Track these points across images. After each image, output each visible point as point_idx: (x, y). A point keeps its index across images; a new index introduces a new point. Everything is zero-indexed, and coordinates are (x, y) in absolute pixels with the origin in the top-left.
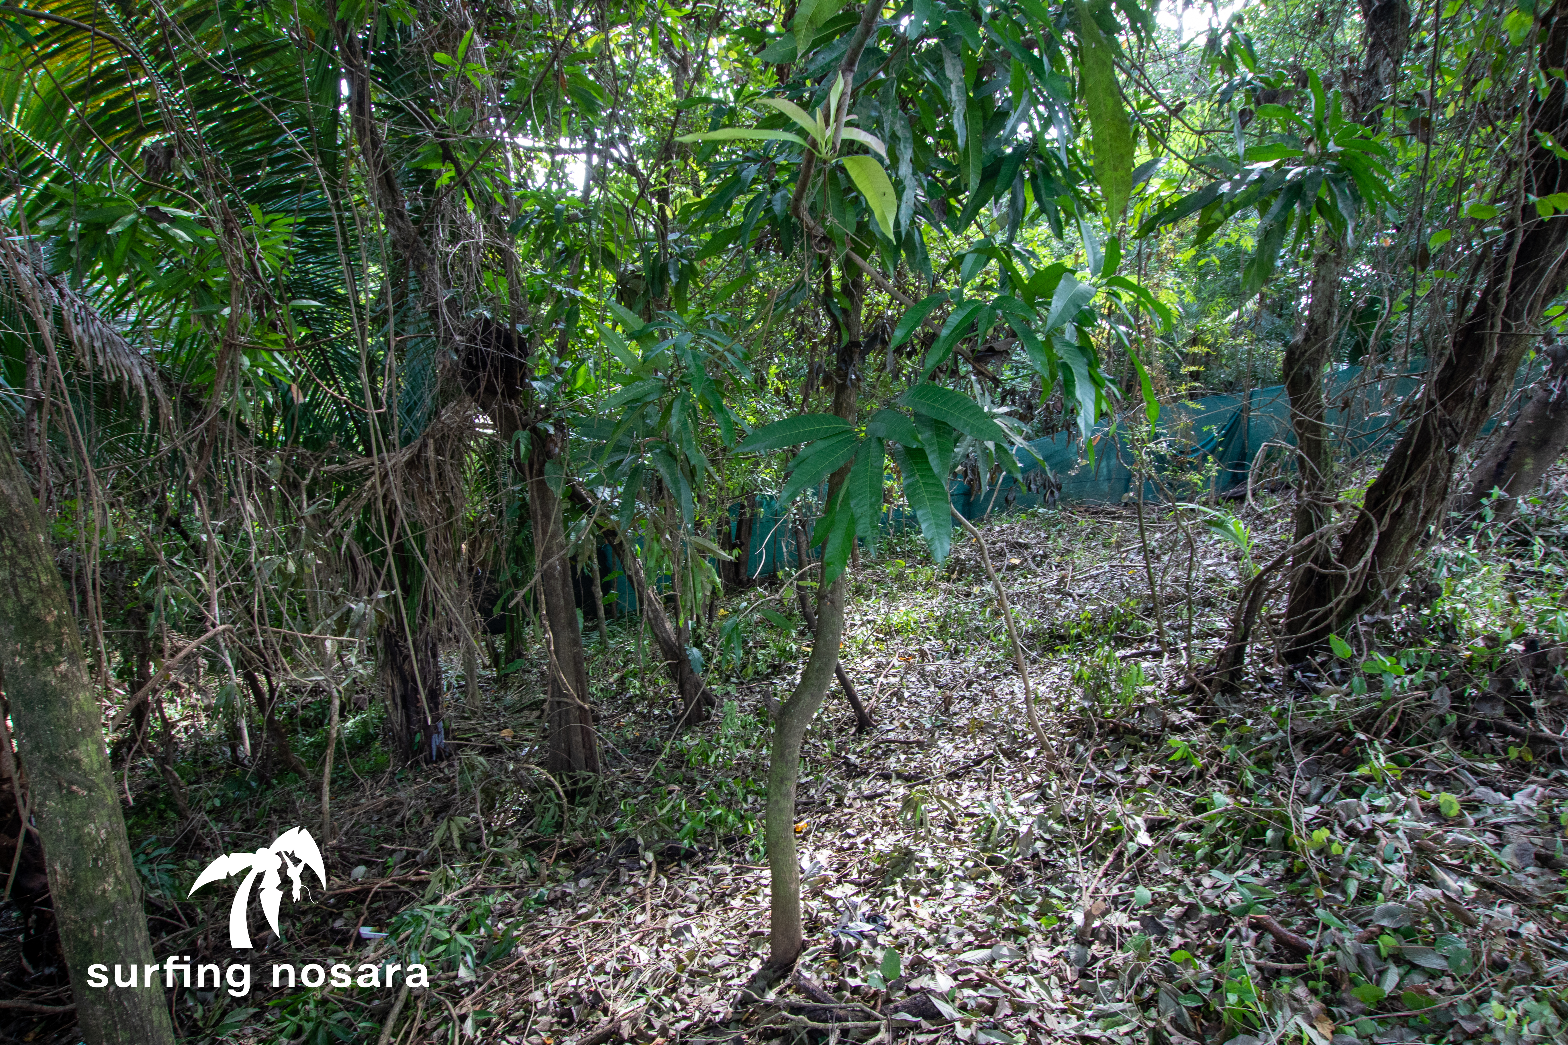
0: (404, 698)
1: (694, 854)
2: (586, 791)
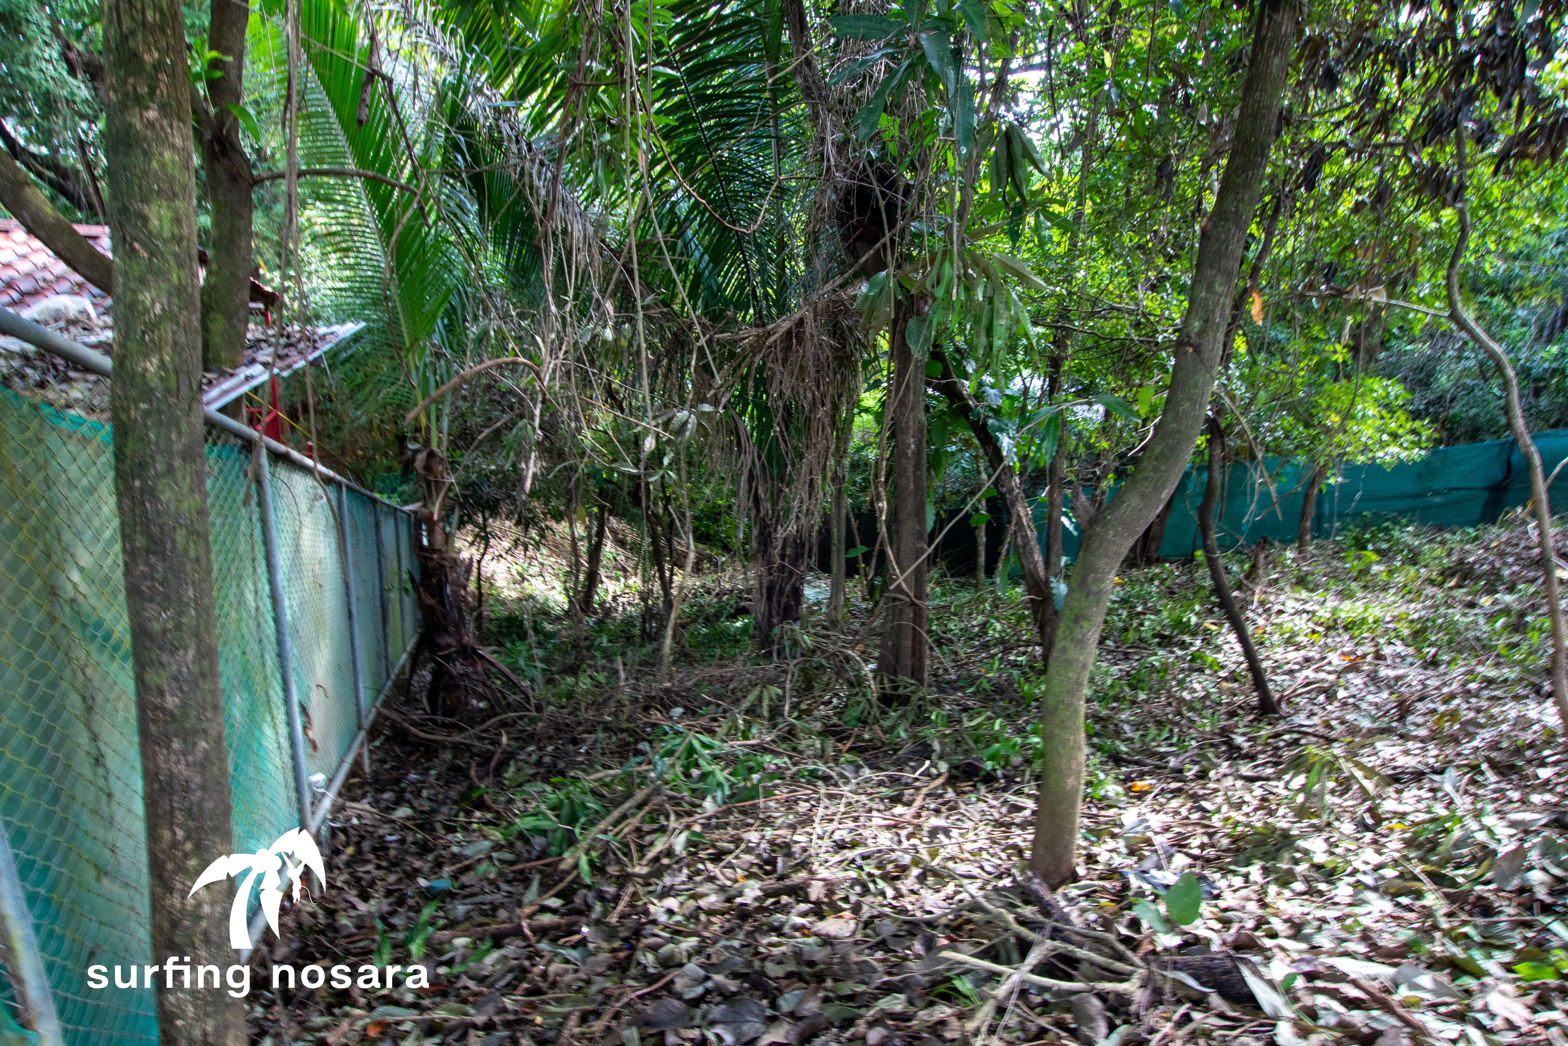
1: (995, 779)
2: (905, 701)
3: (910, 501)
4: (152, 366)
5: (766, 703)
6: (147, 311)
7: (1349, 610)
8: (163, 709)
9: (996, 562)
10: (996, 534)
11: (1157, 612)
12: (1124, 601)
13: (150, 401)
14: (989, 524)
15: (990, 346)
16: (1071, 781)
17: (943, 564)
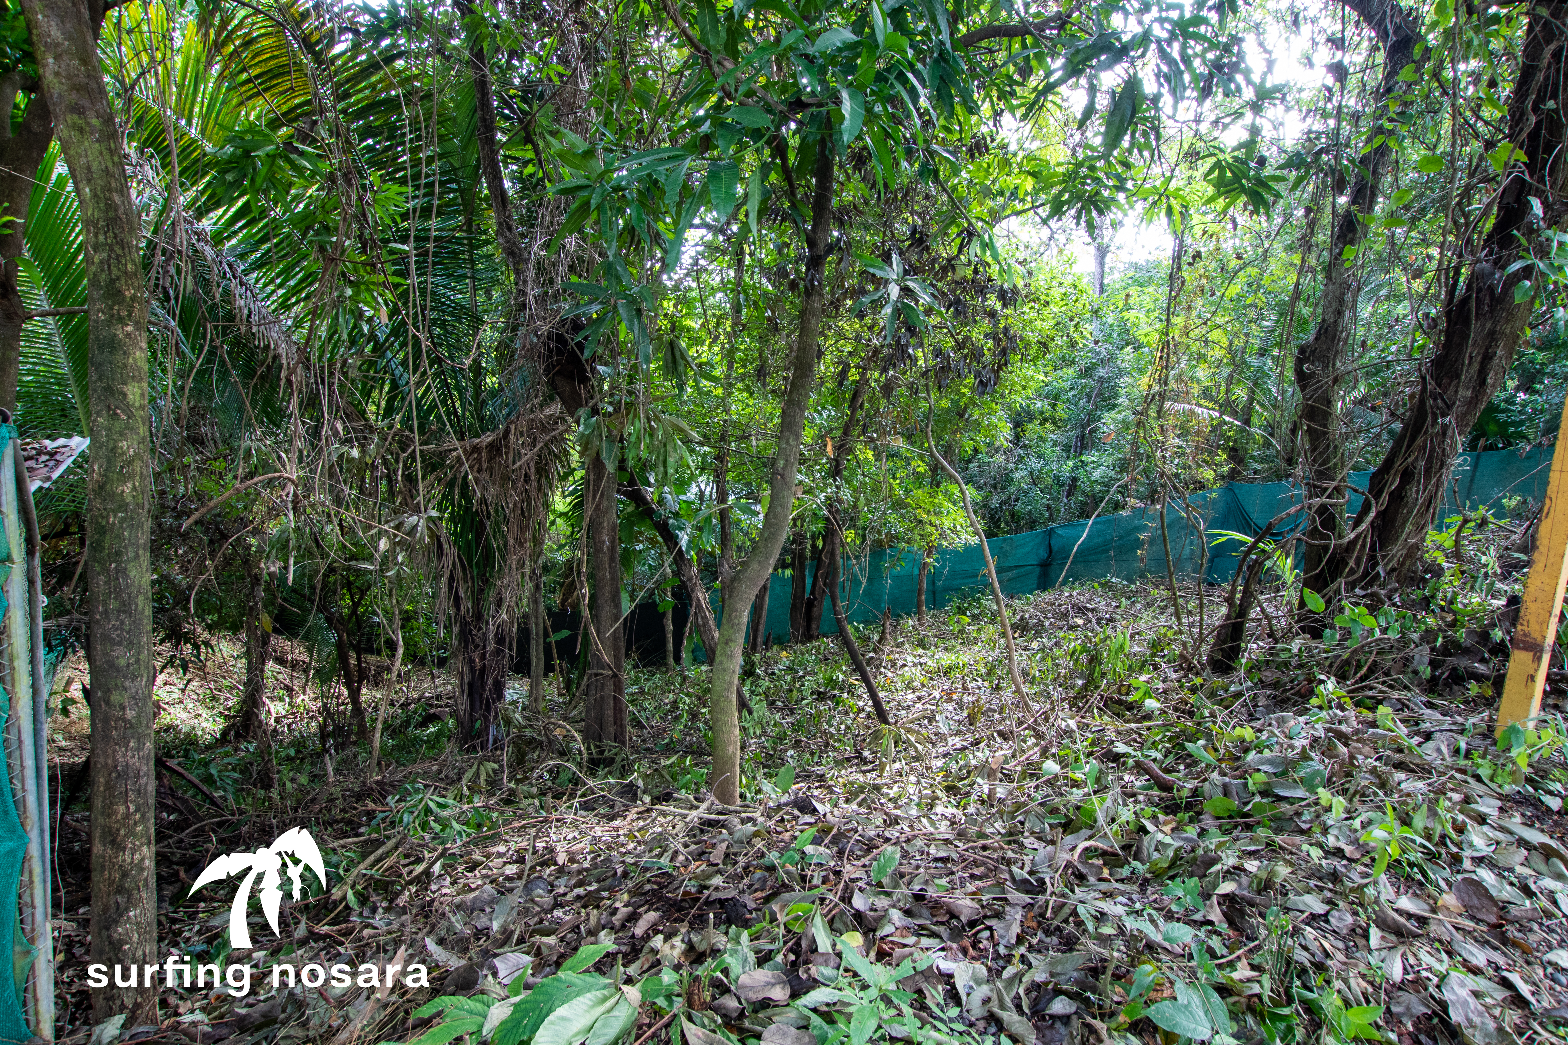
0: (471, 685)
2: (610, 762)
3: (607, 589)
4: (128, 488)
5: (483, 778)
6: (124, 453)
7: (947, 659)
8: (124, 719)
9: (681, 643)
10: (681, 615)
11: (814, 674)
12: (789, 669)
13: (126, 511)
14: (675, 609)
15: (666, 472)
16: (731, 749)
17: (634, 656)
